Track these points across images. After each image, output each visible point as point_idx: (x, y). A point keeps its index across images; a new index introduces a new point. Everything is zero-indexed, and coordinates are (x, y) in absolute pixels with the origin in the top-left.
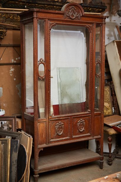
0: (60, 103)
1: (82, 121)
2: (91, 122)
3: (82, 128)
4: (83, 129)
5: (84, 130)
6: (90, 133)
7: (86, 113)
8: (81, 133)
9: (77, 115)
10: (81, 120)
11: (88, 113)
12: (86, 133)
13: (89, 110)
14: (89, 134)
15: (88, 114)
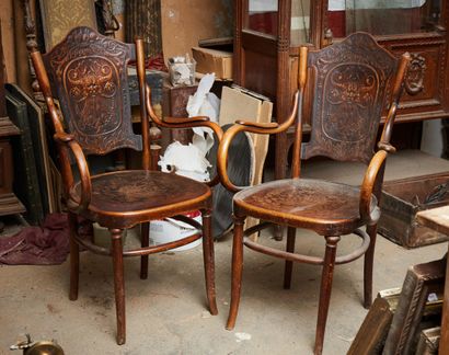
0: (351, 6)
1: (417, 59)
2: (445, 66)
3: (417, 81)
4: (419, 85)
5: (421, 89)
6: (439, 99)
7: (431, 35)
8: (413, 96)
9: (406, 40)
10: (416, 55)
11: (437, 34)
12: (425, 99)
13: (441, 28)
14: (435, 102)
15: (436, 38)
